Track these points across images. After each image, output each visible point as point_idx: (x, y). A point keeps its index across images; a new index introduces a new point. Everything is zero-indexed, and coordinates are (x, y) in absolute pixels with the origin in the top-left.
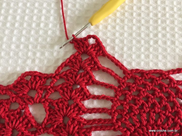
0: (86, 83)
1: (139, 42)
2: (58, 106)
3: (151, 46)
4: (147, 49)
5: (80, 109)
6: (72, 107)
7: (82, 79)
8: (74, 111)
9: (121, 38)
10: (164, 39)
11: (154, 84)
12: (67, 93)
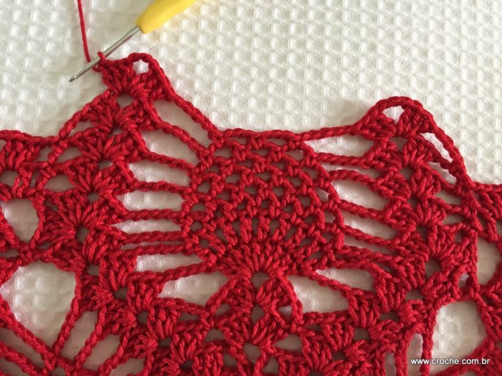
0: (126, 156)
1: (246, 71)
2: (65, 203)
3: (271, 81)
4: (263, 88)
5: (112, 210)
6: (95, 207)
7: (117, 148)
8: (98, 215)
9: (209, 62)
10: (299, 67)
11: (270, 159)
12: (84, 177)
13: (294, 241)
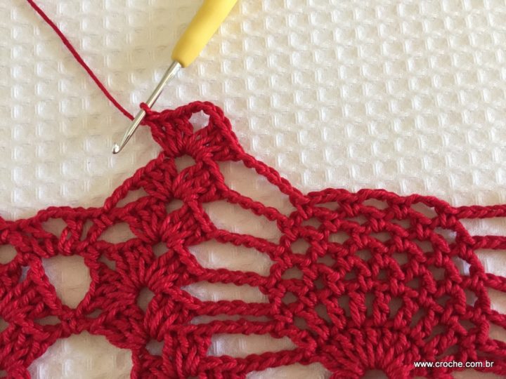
5: (183, 268)
6: (162, 263)
7: (189, 183)
8: (166, 274)
12: (149, 223)
13: (424, 329)
